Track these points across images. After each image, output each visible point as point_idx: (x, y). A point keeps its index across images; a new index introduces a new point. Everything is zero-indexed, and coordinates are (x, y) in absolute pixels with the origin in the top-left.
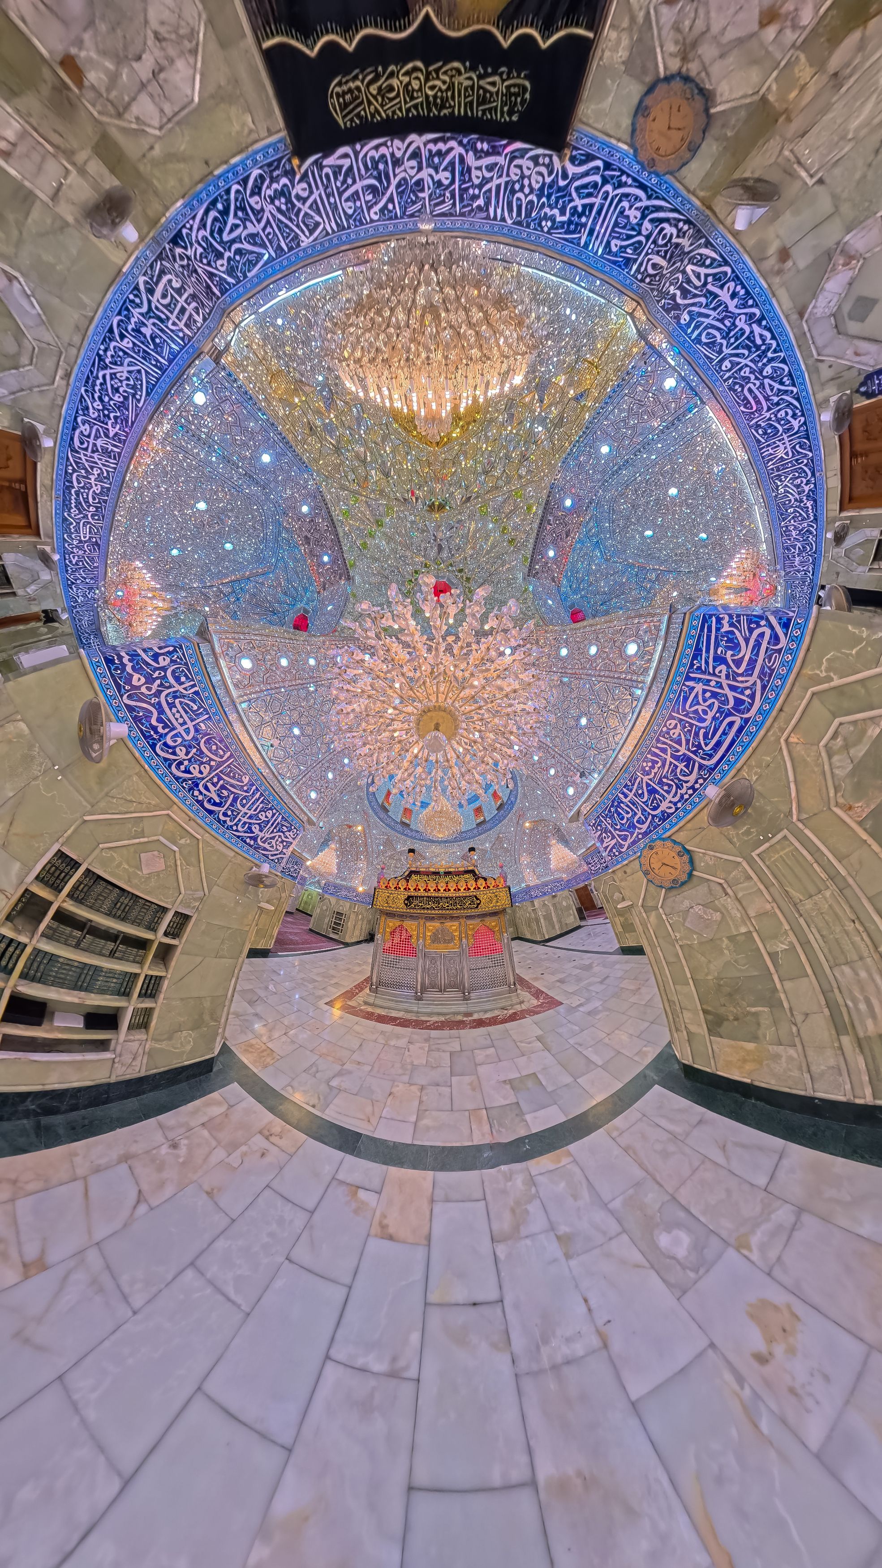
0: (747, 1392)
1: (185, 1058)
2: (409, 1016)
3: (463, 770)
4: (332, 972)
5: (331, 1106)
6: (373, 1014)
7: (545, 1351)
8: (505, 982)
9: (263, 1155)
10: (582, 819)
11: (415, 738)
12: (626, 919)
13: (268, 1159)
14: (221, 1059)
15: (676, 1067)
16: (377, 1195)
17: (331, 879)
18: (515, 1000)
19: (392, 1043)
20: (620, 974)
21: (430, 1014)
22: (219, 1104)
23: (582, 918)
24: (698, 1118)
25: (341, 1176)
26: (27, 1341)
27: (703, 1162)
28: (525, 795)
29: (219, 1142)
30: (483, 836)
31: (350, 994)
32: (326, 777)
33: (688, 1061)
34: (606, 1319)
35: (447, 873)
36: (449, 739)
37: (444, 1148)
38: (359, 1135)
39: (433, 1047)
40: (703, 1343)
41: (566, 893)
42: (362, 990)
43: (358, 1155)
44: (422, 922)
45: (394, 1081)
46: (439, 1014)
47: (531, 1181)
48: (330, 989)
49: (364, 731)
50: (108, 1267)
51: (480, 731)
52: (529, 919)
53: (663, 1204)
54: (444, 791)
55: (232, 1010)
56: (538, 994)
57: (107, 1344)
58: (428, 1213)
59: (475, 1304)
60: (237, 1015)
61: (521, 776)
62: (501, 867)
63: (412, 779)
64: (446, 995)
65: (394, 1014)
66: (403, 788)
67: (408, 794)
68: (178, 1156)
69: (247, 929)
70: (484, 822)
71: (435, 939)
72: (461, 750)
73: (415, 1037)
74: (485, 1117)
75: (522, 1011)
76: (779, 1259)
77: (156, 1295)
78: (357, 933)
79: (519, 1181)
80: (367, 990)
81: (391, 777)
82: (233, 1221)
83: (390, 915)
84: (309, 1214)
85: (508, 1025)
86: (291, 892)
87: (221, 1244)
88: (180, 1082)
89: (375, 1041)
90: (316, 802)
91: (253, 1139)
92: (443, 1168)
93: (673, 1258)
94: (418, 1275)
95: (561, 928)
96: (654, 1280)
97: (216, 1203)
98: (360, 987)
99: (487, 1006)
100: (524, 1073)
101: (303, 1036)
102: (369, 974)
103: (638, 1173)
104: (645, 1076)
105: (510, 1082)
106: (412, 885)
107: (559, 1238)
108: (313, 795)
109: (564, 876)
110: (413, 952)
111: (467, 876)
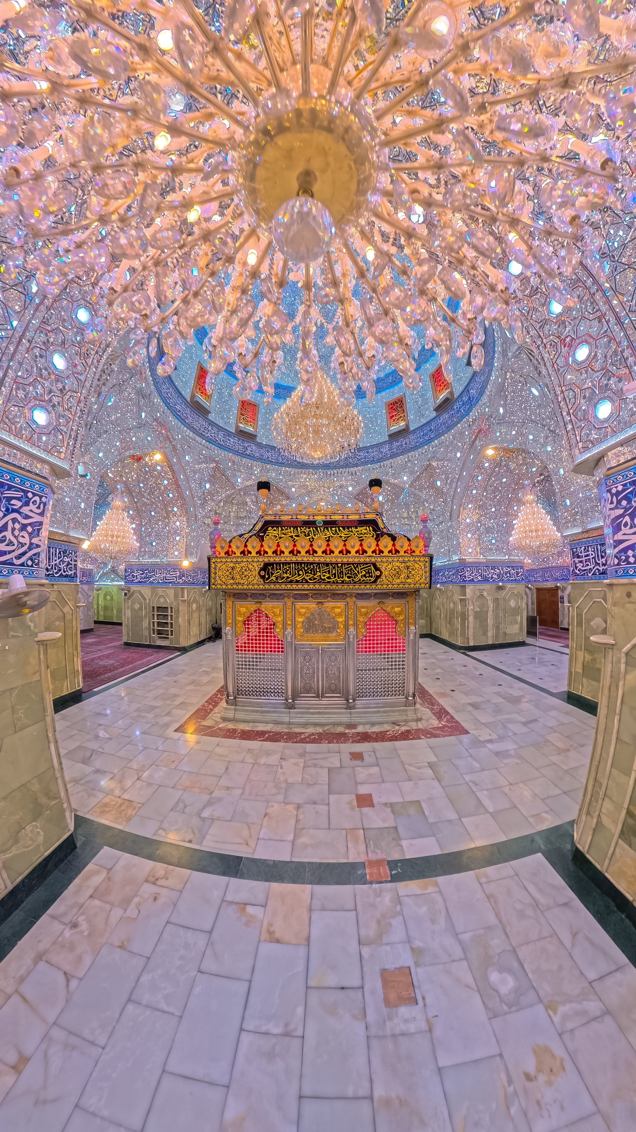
0: (511, 1089)
1: (42, 849)
2: (279, 729)
3: (372, 309)
4: (173, 691)
5: (208, 837)
6: (235, 731)
7: (389, 1024)
8: (401, 690)
9: (155, 899)
10: (600, 474)
11: (247, 222)
12: (594, 660)
13: (161, 901)
14: (80, 831)
15: (569, 847)
16: (262, 909)
17: (133, 560)
18: (411, 715)
19: (262, 761)
20: (552, 723)
21: (305, 725)
22: (97, 872)
23: (531, 632)
24: (565, 900)
25: (229, 897)
26: (44, 1102)
27: (551, 936)
28: (501, 389)
29: (112, 904)
30: (400, 460)
31: (202, 713)
32: (50, 367)
33: (583, 848)
34: (435, 1014)
35: (329, 524)
36: (340, 222)
37: (321, 864)
38: (240, 859)
39: (309, 763)
40: (496, 1051)
41: (520, 588)
42: (216, 704)
43: (242, 877)
44: (289, 602)
45: (268, 801)
46: (316, 725)
47: (398, 900)
48: (176, 711)
49: (103, 220)
50: (70, 1033)
51: (428, 204)
52: (452, 612)
53: (504, 951)
54: (325, 358)
55: (67, 778)
56: (441, 713)
57: (95, 1074)
58: (307, 920)
59: (343, 988)
60: (76, 781)
61: (507, 342)
62: (424, 521)
63: (250, 332)
64: (324, 701)
65: (261, 727)
66: (233, 356)
67: (245, 369)
68: (82, 932)
69: (36, 678)
70: (404, 432)
71: (310, 626)
72: (371, 254)
73: (288, 752)
74: (362, 838)
75: (418, 730)
76: (572, 1030)
77: (112, 1032)
78: (195, 630)
79: (387, 899)
80: (223, 704)
81: (201, 334)
82: (149, 958)
83: (240, 595)
84: (208, 935)
85: (398, 744)
86: (77, 601)
87: (145, 978)
88: (51, 872)
89: (242, 761)
90: (53, 429)
91: (142, 889)
92: (320, 881)
93: (497, 991)
94: (301, 967)
95: (497, 636)
96: (477, 1000)
97: (130, 952)
98: (213, 701)
99: (375, 718)
100: (408, 799)
101: (159, 775)
102: (222, 683)
103: (492, 919)
104: (533, 841)
105: (392, 805)
106: (269, 545)
107: (412, 949)
108: (40, 417)
109: (528, 561)
110: (279, 647)
111: (362, 529)
